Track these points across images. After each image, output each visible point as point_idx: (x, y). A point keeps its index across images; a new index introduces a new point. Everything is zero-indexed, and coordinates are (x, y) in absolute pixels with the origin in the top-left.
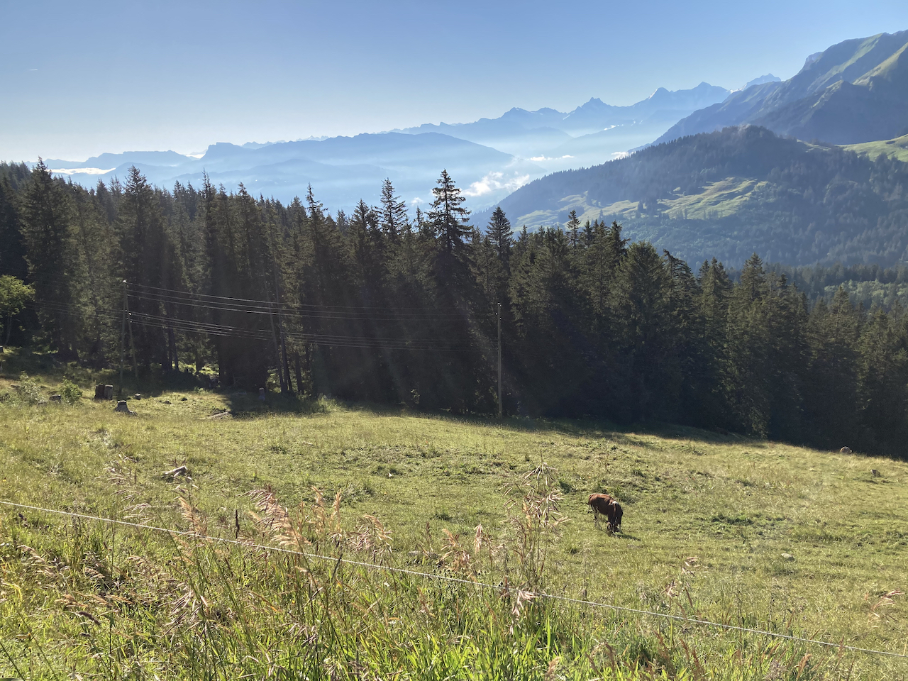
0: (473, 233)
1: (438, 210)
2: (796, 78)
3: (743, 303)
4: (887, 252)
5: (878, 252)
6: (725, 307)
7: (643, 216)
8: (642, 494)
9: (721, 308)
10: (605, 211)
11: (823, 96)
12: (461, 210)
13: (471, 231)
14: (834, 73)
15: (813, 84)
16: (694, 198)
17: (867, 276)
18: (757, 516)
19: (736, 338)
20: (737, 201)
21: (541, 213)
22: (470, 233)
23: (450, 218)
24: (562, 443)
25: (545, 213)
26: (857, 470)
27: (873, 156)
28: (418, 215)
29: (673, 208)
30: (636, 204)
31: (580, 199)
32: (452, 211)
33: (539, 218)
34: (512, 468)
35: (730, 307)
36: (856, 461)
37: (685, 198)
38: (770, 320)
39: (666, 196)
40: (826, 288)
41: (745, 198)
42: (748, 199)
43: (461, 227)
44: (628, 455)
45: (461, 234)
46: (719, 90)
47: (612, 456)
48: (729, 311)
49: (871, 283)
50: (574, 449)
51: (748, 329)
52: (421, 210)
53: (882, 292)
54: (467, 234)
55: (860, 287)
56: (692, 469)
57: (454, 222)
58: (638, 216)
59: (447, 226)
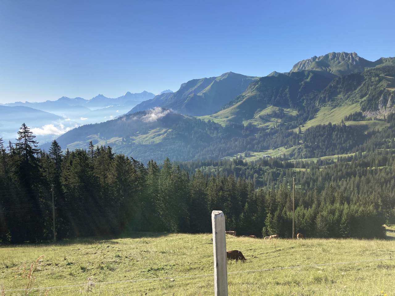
0: (41, 152)
1: (21, 142)
2: (178, 91)
3: (165, 177)
4: (214, 155)
5: (212, 155)
6: (157, 179)
7: (124, 143)
8: (119, 266)
9: (156, 180)
10: (108, 142)
11: (188, 99)
12: (33, 142)
13: (39, 151)
14: (191, 91)
15: (184, 94)
16: (145, 136)
17: (209, 164)
18: (166, 266)
19: (162, 192)
20: (161, 137)
21: (78, 142)
22: (39, 152)
23: (28, 146)
24: (84, 248)
25: (80, 143)
26: (206, 239)
27: (206, 121)
28: (10, 144)
29: (137, 140)
30: (121, 138)
31: (96, 136)
32: (29, 142)
33: (78, 145)
34: (56, 265)
35: (159, 179)
36: (206, 236)
37: (141, 136)
38: (175, 183)
39: (134, 135)
40: (196, 169)
41: (164, 136)
42: (165, 136)
43: (34, 150)
44: (114, 249)
45: (33, 153)
46: (151, 94)
47: (107, 250)
48: (159, 181)
49: (210, 167)
50: (89, 250)
51: (167, 188)
52: (12, 142)
53: (214, 170)
54: (37, 153)
55: (207, 168)
56: (142, 250)
57: (30, 147)
58: (122, 144)
59: (26, 149)
